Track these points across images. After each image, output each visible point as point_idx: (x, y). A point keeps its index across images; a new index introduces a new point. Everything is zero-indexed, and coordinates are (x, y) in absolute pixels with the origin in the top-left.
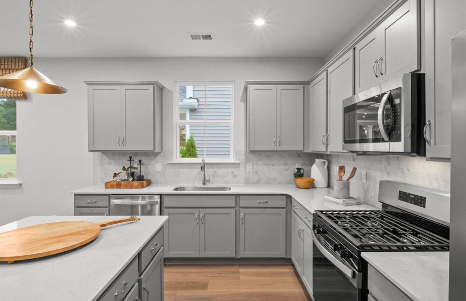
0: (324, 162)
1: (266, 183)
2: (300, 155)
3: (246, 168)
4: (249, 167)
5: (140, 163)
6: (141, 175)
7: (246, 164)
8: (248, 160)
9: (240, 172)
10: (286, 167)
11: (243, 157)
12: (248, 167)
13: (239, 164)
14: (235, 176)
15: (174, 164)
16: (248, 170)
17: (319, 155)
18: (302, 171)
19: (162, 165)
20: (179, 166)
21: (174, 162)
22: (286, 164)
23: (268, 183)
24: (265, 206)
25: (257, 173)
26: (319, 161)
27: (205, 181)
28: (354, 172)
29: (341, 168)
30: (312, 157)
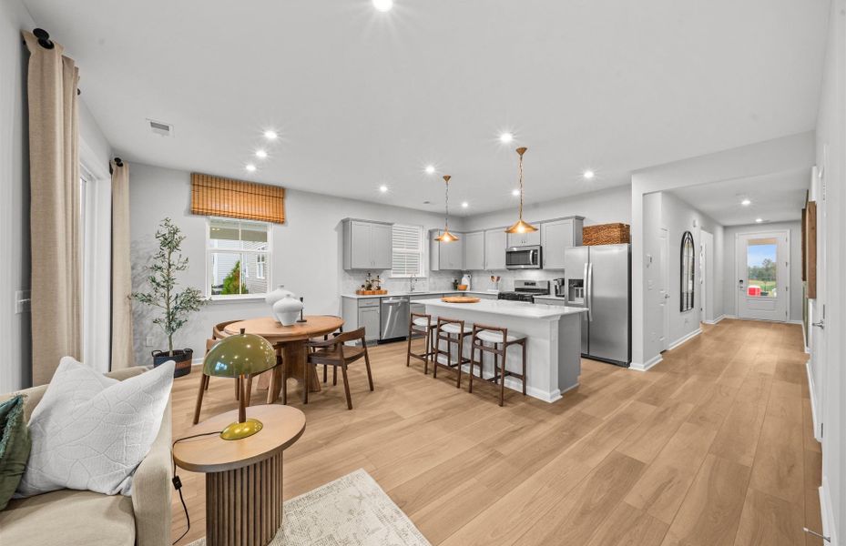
0: (469, 276)
2: (453, 272)
3: (429, 281)
4: (431, 280)
6: (379, 285)
7: (430, 277)
8: (431, 275)
9: (427, 283)
11: (428, 273)
13: (426, 277)
15: (392, 278)
17: (469, 272)
18: (457, 281)
19: (386, 278)
20: (394, 280)
22: (448, 277)
25: (434, 283)
26: (466, 276)
27: (412, 289)
28: (498, 278)
29: (492, 277)
30: (461, 273)
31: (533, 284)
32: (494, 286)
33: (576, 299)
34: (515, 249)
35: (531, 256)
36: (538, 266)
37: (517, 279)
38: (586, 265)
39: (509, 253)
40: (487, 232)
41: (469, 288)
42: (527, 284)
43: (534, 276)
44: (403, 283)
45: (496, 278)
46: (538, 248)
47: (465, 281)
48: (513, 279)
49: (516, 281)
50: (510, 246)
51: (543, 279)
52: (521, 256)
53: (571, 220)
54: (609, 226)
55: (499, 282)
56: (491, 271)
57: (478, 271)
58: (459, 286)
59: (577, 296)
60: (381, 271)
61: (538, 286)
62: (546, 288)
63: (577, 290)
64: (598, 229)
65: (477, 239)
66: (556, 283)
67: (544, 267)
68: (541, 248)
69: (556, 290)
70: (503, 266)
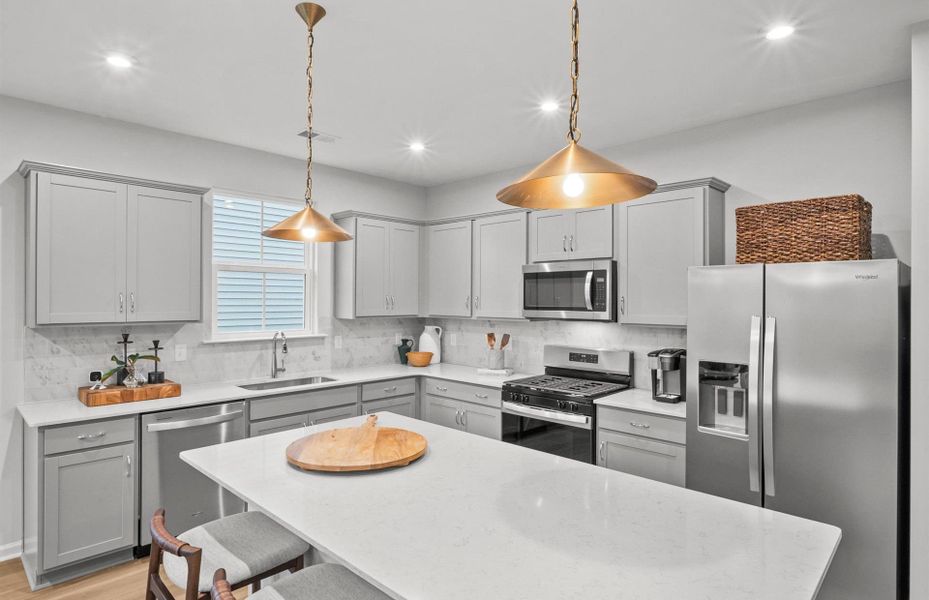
0: (437, 330)
1: (361, 365)
2: (401, 321)
3: (333, 344)
4: (339, 342)
5: (156, 347)
6: (159, 370)
7: (333, 337)
8: (335, 332)
9: (325, 351)
10: (385, 338)
11: (329, 327)
12: (336, 341)
13: (323, 338)
14: (316, 359)
15: (213, 344)
16: (336, 346)
17: (435, 321)
18: (409, 344)
19: (188, 348)
20: (222, 348)
21: (213, 341)
22: (384, 335)
23: (364, 364)
24: (392, 395)
25: (348, 350)
26: (430, 329)
27: (276, 371)
28: (506, 339)
29: (491, 336)
30: (419, 324)
31: (593, 358)
32: (494, 358)
33: (719, 419)
34: (547, 268)
35: (588, 286)
36: (606, 315)
37: (552, 342)
38: (756, 321)
39: (532, 278)
40: (478, 222)
41: (436, 358)
42: (574, 357)
43: (591, 336)
44: (252, 355)
45: (499, 338)
46: (607, 266)
47: (428, 341)
48: (542, 343)
49: (549, 350)
50: (533, 258)
51: (616, 346)
52: (561, 286)
53: (700, 190)
54: (822, 206)
55: (509, 347)
56: (491, 322)
57: (459, 321)
58: (411, 356)
59: (723, 410)
60: (173, 326)
61: (604, 365)
62: (624, 369)
63: (723, 393)
64: (786, 213)
65: (452, 240)
66: (655, 363)
67: (622, 318)
68: (614, 265)
69: (655, 381)
70: (516, 310)
